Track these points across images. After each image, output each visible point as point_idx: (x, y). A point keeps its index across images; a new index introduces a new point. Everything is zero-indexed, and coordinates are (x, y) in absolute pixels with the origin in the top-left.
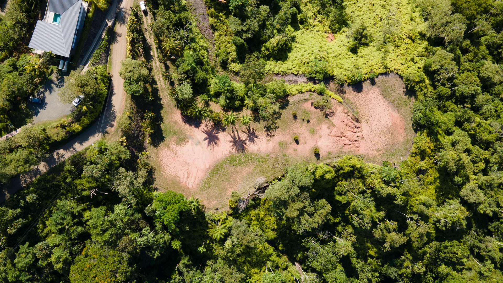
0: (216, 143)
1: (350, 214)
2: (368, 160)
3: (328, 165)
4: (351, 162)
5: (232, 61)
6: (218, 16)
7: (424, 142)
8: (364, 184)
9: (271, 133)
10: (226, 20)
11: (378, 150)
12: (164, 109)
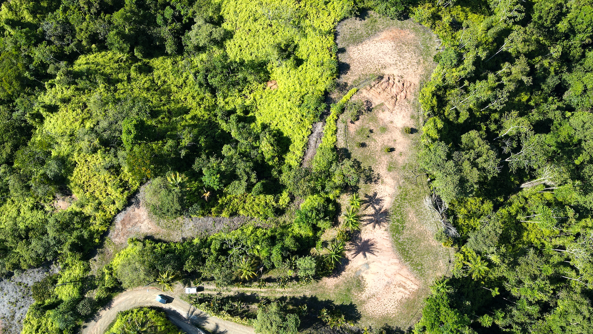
0: (372, 245)
1: (481, 112)
2: (427, 77)
3: (425, 122)
4: (427, 95)
5: (277, 202)
6: (222, 205)
7: (423, 12)
8: (453, 87)
9: (375, 177)
10: (228, 197)
11: (418, 63)
12: (317, 296)
